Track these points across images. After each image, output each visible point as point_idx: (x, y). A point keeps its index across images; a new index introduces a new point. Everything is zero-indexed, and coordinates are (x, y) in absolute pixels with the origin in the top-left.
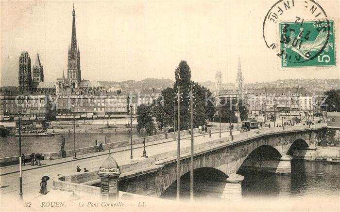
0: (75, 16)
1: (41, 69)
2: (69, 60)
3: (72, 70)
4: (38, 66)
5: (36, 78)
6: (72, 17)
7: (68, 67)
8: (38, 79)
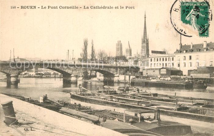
0: (146, 18)
1: (130, 50)
2: (142, 43)
3: (144, 49)
4: (129, 48)
5: (127, 54)
6: (144, 18)
7: (142, 47)
8: (128, 55)
